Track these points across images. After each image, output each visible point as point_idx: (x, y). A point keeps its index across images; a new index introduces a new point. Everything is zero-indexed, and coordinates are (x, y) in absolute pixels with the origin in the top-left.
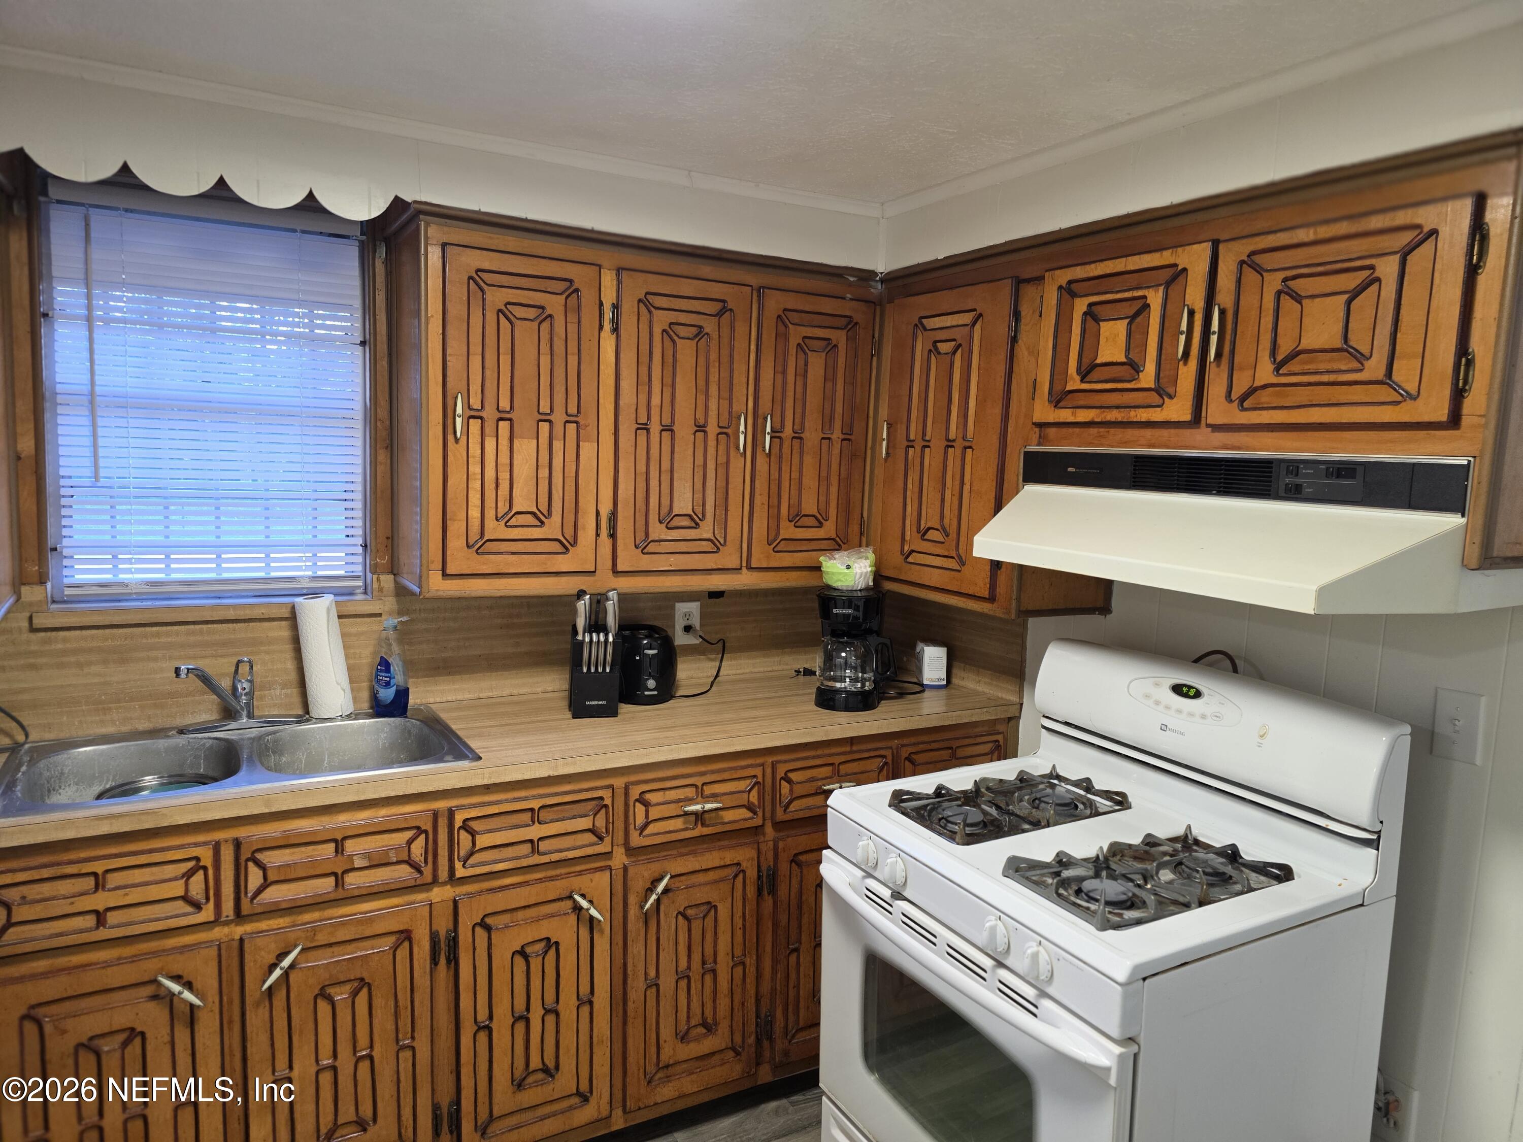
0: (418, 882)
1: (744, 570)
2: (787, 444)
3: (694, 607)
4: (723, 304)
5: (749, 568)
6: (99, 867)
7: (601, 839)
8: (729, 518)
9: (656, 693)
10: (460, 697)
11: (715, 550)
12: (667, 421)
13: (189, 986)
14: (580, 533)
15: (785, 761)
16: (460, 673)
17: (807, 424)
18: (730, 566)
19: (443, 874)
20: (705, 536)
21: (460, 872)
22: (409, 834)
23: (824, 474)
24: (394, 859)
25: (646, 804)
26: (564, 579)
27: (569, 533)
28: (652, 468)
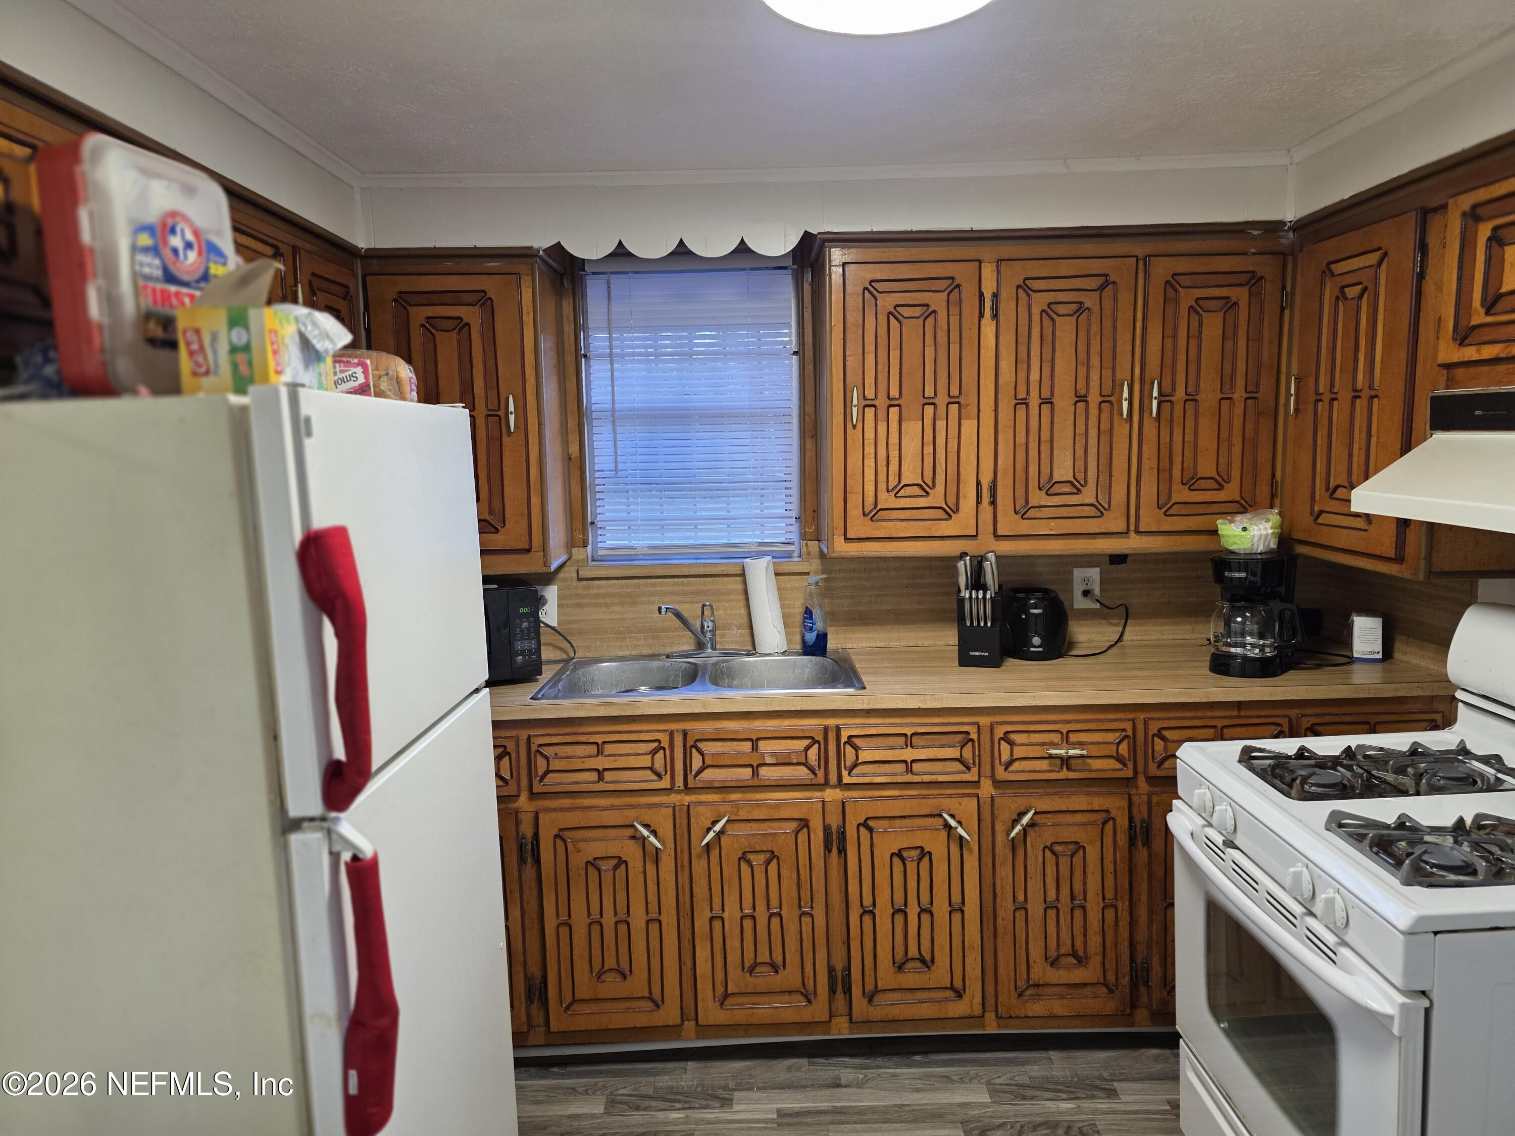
0: (813, 783)
1: (1132, 534)
2: (1178, 408)
3: (1094, 573)
4: (1105, 278)
5: (1138, 532)
6: (599, 739)
7: (969, 768)
8: (1113, 484)
9: (1041, 649)
10: (873, 645)
11: (1099, 514)
12: (1046, 394)
13: (654, 833)
14: (961, 501)
15: (1159, 719)
16: (872, 624)
17: (1202, 386)
18: (1115, 530)
19: (833, 779)
20: (1087, 501)
21: (846, 779)
22: (806, 742)
23: (1224, 434)
24: (795, 761)
25: (1011, 743)
26: (948, 543)
27: (952, 501)
28: (1031, 439)
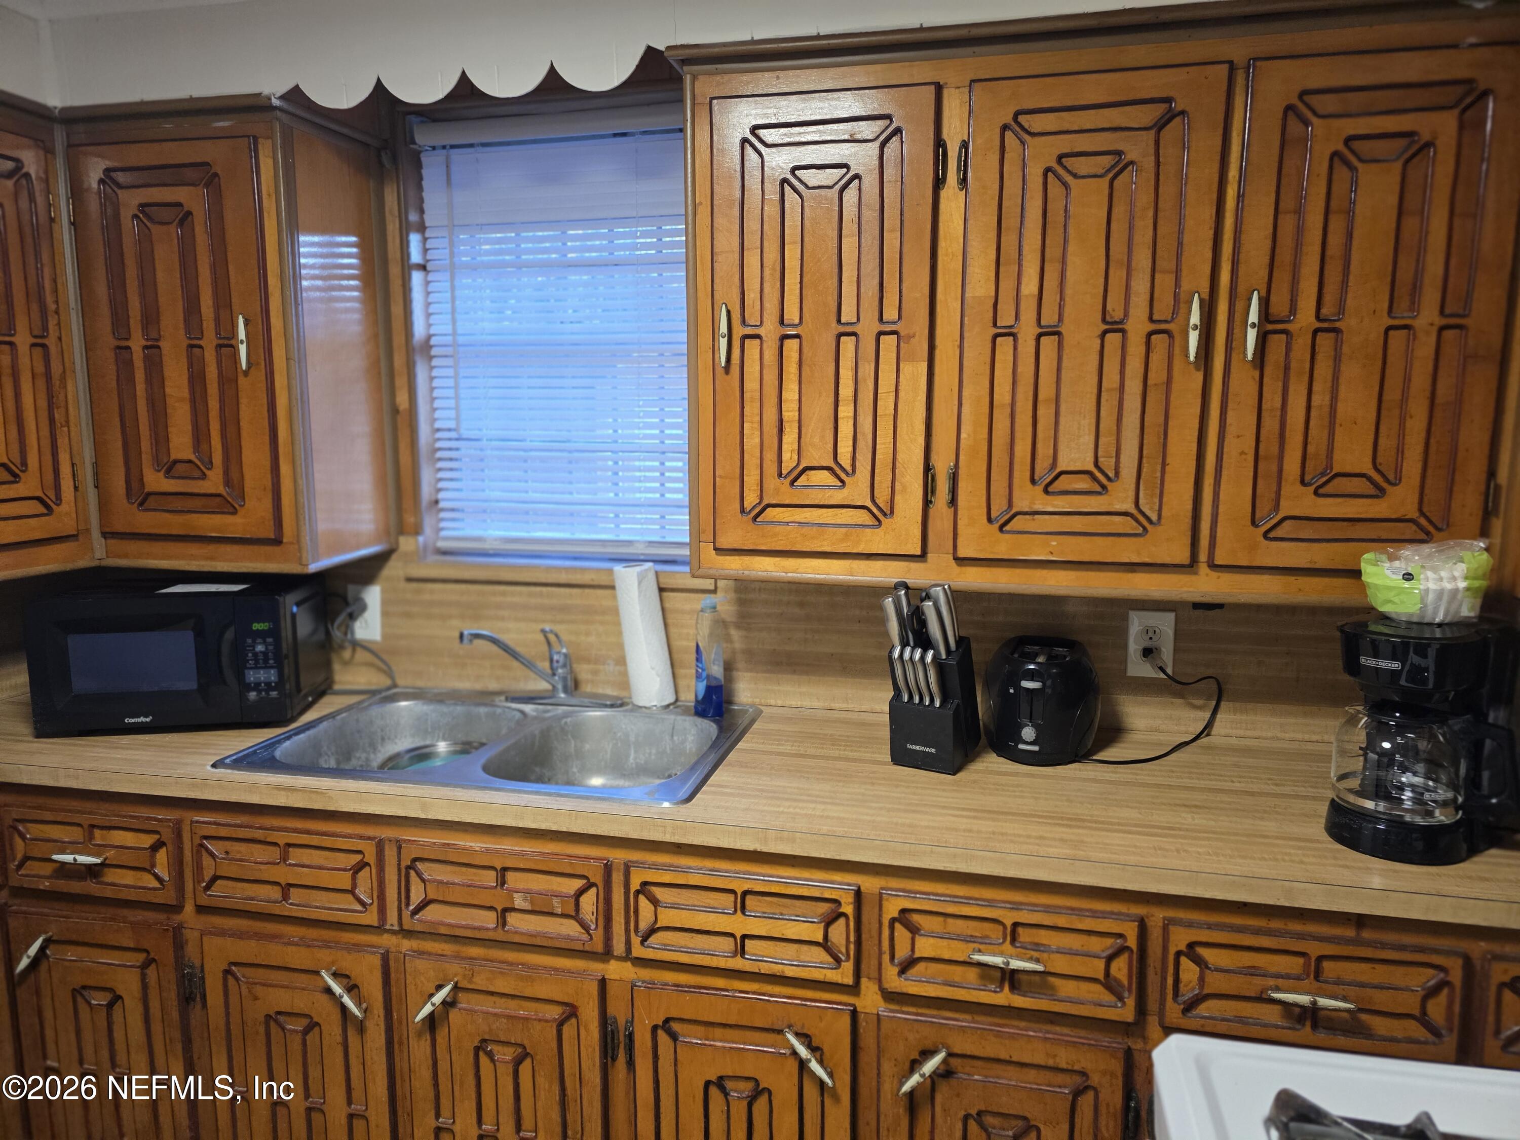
0: (587, 948)
1: (1203, 568)
2: (1301, 346)
4: (1167, 105)
5: (1213, 566)
7: (838, 961)
8: (1167, 477)
9: (1036, 748)
11: (1140, 530)
12: (1049, 317)
13: (351, 989)
14: (898, 498)
15: (1190, 925)
17: (1350, 302)
18: (1168, 560)
19: (619, 947)
20: (1118, 507)
21: (638, 951)
22: (579, 883)
23: (1392, 395)
24: (559, 911)
25: (914, 930)
26: (879, 564)
27: (882, 497)
28: (1020, 396)
